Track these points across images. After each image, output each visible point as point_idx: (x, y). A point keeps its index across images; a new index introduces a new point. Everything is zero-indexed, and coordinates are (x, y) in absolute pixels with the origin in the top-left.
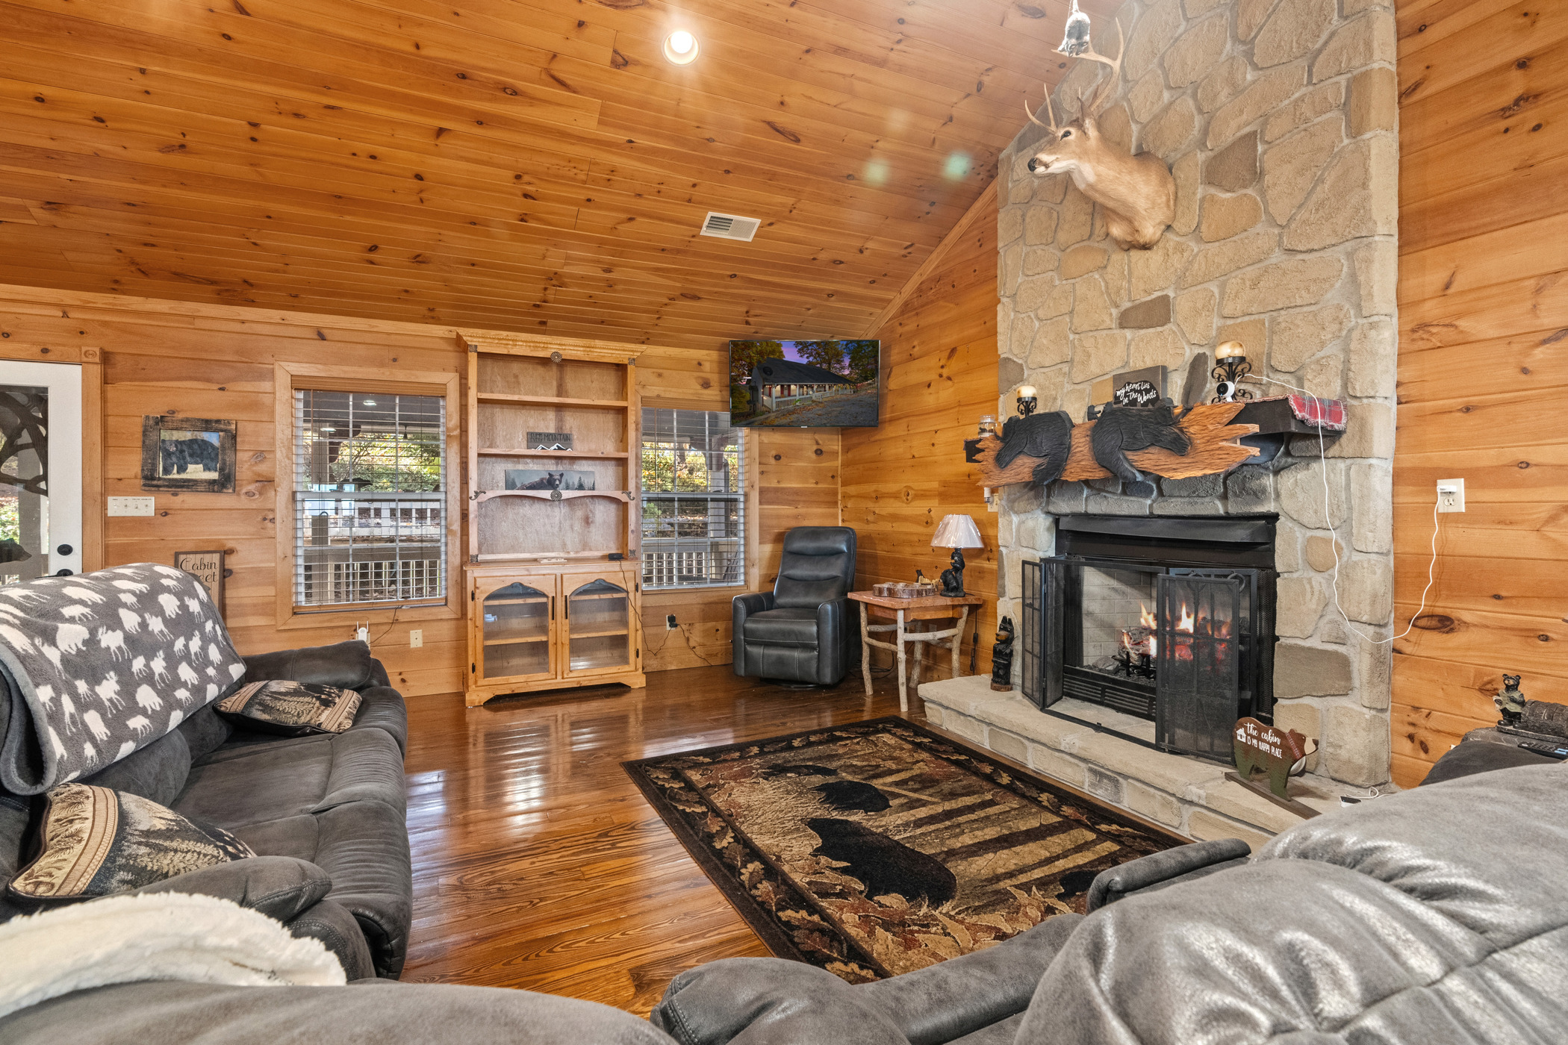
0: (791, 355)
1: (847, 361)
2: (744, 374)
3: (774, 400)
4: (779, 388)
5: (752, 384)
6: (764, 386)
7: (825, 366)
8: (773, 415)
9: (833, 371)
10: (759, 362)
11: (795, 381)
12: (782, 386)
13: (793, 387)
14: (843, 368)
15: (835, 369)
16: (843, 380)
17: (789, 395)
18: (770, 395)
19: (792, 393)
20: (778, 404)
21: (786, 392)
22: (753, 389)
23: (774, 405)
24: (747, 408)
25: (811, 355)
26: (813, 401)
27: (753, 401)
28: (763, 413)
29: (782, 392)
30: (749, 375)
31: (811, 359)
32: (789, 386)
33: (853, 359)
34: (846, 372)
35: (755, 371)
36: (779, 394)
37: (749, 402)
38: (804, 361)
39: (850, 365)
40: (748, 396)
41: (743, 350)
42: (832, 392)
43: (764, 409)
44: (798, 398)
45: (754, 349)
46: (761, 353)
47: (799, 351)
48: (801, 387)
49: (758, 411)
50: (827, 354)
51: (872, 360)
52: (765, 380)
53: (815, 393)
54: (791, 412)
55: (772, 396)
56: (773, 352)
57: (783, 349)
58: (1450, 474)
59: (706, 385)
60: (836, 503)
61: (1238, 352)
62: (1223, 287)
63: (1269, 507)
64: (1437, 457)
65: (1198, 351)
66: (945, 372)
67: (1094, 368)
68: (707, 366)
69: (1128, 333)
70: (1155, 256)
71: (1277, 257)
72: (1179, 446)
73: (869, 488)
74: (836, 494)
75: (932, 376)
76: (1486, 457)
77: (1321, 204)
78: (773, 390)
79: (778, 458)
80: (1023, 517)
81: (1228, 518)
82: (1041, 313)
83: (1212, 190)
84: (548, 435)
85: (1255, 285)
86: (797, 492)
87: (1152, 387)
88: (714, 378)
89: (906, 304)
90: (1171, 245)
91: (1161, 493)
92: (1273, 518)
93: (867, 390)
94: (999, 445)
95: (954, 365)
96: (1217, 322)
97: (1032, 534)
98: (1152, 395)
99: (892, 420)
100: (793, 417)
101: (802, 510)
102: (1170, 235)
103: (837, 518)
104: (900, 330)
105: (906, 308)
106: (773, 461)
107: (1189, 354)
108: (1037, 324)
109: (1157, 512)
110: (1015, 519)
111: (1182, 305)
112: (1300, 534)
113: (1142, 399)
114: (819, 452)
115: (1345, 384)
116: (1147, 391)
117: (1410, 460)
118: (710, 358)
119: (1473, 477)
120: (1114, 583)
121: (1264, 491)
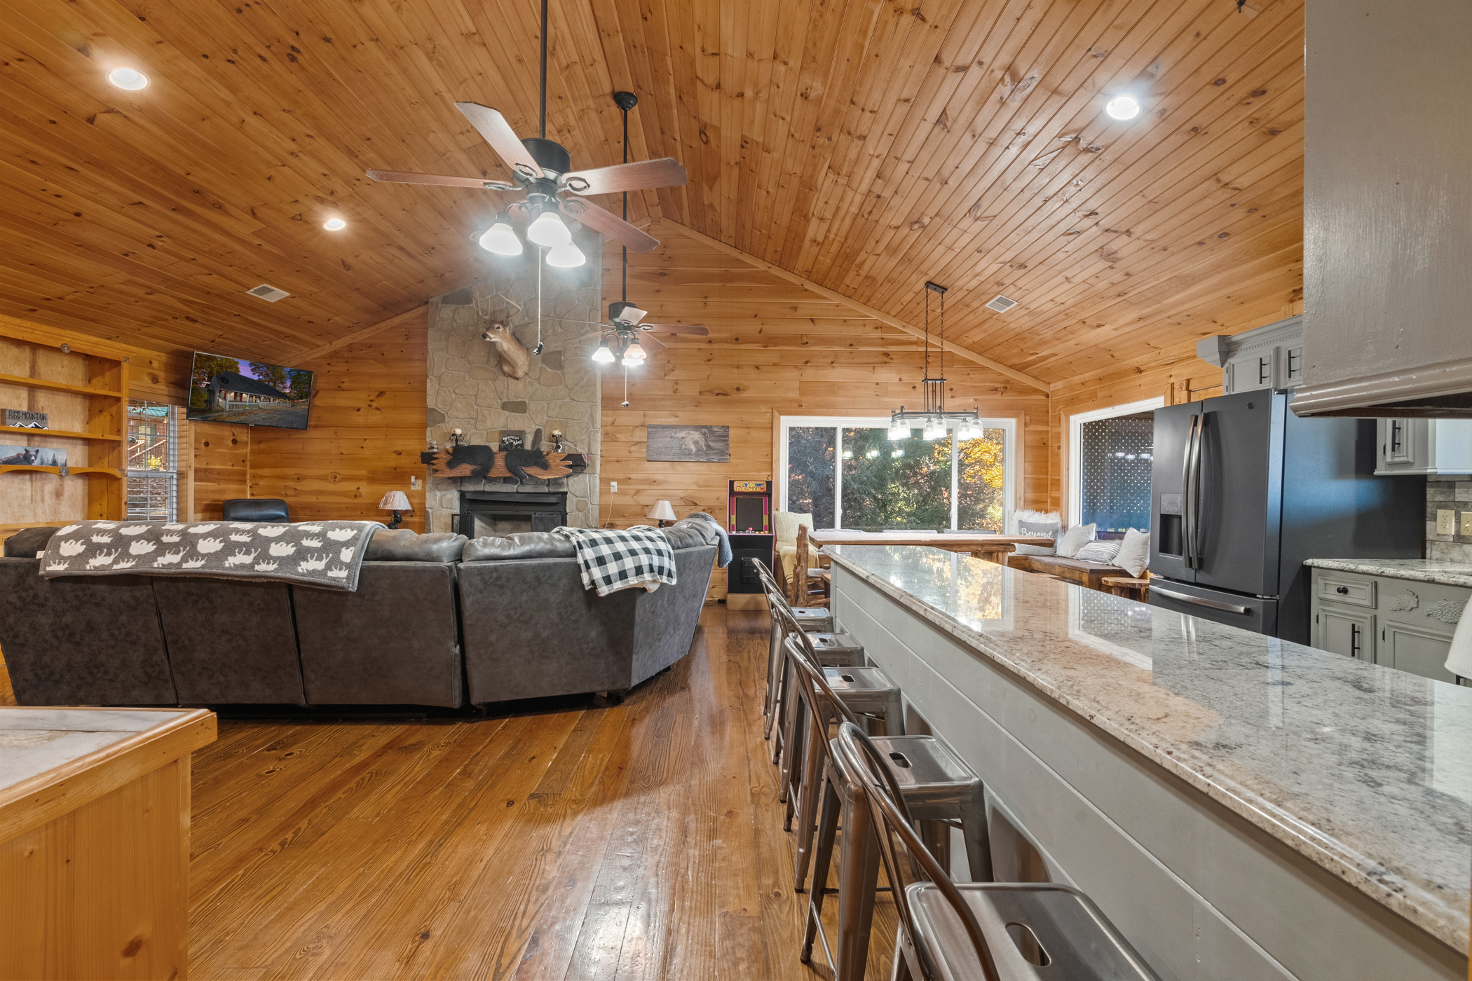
0: (245, 370)
1: (288, 384)
2: (204, 379)
3: (228, 403)
4: (233, 394)
5: (211, 388)
6: (220, 391)
7: (271, 384)
8: (225, 414)
9: (277, 388)
10: (218, 372)
11: (247, 391)
12: (236, 394)
13: (244, 395)
14: (285, 388)
15: (279, 387)
16: (284, 396)
17: (241, 401)
18: (225, 399)
19: (243, 400)
20: (231, 406)
21: (238, 398)
22: (211, 392)
23: (228, 407)
24: (204, 406)
25: (261, 374)
26: (260, 408)
27: (210, 401)
28: (218, 411)
29: (235, 398)
30: (208, 381)
31: (261, 377)
32: (241, 394)
33: (293, 383)
34: (287, 391)
35: (214, 378)
36: (233, 399)
37: (206, 401)
38: (256, 377)
39: (291, 387)
40: (206, 396)
41: (206, 361)
42: (275, 403)
43: (219, 409)
44: (247, 404)
45: (215, 362)
46: (220, 366)
47: (252, 370)
48: (251, 396)
49: (213, 409)
50: (274, 375)
51: (307, 386)
52: (221, 386)
53: (261, 402)
54: (240, 414)
55: (225, 400)
56: (231, 367)
57: (239, 366)
58: (614, 480)
59: (155, 380)
60: (244, 482)
61: (560, 433)
62: (548, 405)
63: (564, 489)
64: (611, 475)
65: (538, 427)
66: (374, 405)
67: (488, 424)
68: (155, 364)
69: (507, 413)
70: (520, 384)
71: (567, 400)
72: (545, 466)
73: (291, 472)
74: (244, 474)
75: (363, 405)
76: (621, 476)
77: (582, 387)
78: (228, 395)
79: (207, 444)
80: (443, 493)
81: (549, 494)
82: (457, 391)
83: (544, 366)
84: (25, 414)
85: (560, 408)
86: (220, 472)
87: (520, 439)
88: (161, 375)
89: (336, 352)
90: (527, 381)
91: (522, 483)
92: (566, 493)
93: (302, 406)
94: (449, 457)
95: (381, 402)
96: (546, 418)
97: (451, 501)
98: (520, 442)
99: (315, 427)
100: (243, 418)
101: (223, 486)
102: (526, 377)
103: (244, 491)
104: (329, 368)
105: (334, 355)
106: (203, 445)
107: (535, 428)
108: (454, 395)
109: (519, 491)
110: (438, 494)
111: (532, 407)
112: (574, 499)
113: (515, 443)
114: (234, 441)
115: (589, 449)
116: (518, 440)
117: (604, 475)
118: (158, 359)
119: (619, 481)
120: (483, 525)
121: (563, 484)
